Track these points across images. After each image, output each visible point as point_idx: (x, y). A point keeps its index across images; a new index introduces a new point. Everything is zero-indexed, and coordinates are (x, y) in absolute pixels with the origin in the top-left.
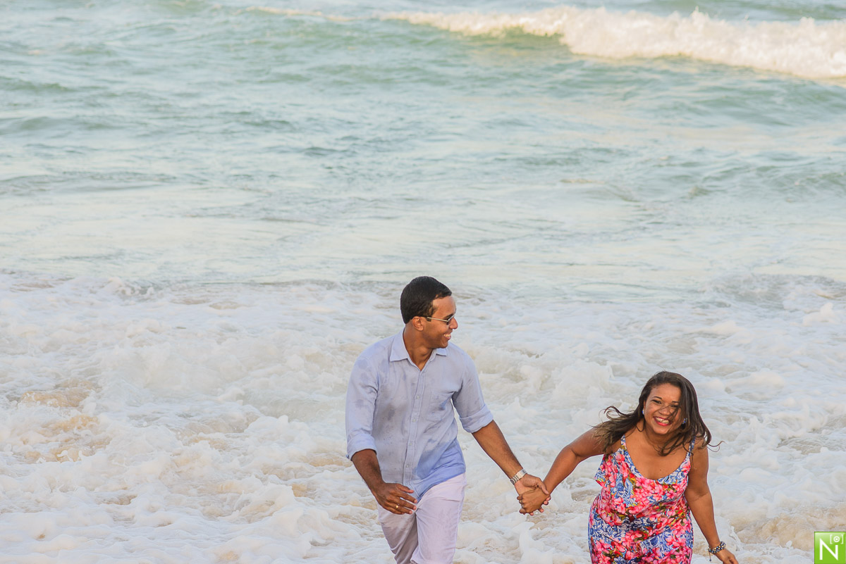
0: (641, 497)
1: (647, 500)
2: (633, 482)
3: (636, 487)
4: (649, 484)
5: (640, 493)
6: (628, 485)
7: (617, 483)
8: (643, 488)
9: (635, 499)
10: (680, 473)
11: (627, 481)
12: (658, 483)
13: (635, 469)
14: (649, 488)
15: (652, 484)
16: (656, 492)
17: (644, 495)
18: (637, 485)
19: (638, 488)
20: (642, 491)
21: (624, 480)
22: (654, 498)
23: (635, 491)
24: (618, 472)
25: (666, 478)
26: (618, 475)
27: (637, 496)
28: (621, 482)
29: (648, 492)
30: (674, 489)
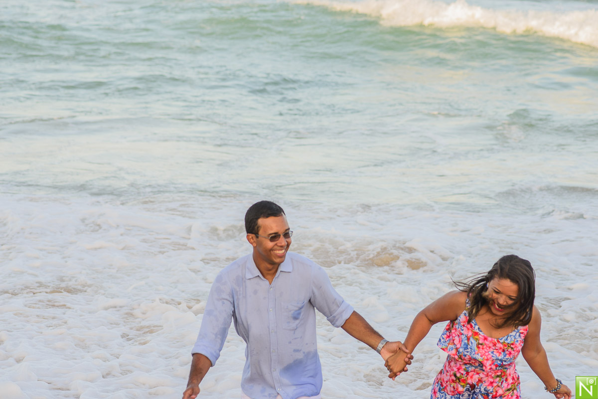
0: (484, 352)
1: (489, 354)
2: (477, 339)
3: (479, 344)
4: (491, 341)
5: (483, 349)
6: (472, 343)
7: (463, 344)
8: (486, 344)
9: (480, 354)
10: (518, 334)
11: (472, 340)
12: (498, 342)
13: (479, 328)
14: (491, 345)
15: (493, 342)
16: (497, 348)
17: (486, 351)
18: (480, 342)
19: (481, 344)
20: (485, 347)
21: (468, 339)
22: (494, 353)
23: (479, 348)
24: (462, 334)
25: (506, 337)
26: (463, 337)
27: (481, 351)
28: (466, 341)
29: (490, 347)
30: (512, 348)
